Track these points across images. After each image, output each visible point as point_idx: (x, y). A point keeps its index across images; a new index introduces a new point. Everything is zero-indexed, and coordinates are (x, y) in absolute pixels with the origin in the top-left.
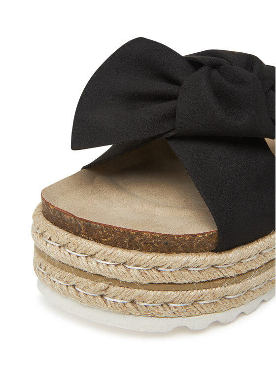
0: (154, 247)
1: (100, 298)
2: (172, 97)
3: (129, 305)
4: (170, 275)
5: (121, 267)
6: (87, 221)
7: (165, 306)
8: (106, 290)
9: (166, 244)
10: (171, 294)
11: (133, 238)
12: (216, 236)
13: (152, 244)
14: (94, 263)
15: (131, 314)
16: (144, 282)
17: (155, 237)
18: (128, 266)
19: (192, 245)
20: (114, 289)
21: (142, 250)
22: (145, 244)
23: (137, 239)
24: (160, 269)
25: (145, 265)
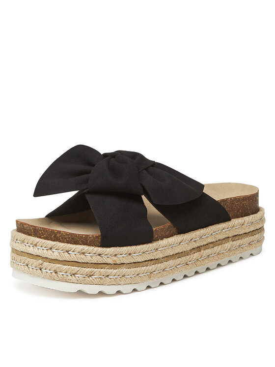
0: (67, 240)
1: (39, 270)
2: (88, 172)
3: (54, 274)
4: (74, 256)
5: (50, 250)
6: (34, 226)
7: (73, 276)
8: (42, 264)
9: (73, 239)
10: (75, 269)
11: (56, 235)
12: (100, 238)
13: (65, 238)
14: (37, 249)
15: (54, 280)
16: (61, 259)
17: (67, 235)
18: (53, 250)
19: (87, 241)
20: (46, 264)
21: (60, 241)
22: (62, 238)
23: (58, 235)
24: (69, 252)
25: (61, 249)
